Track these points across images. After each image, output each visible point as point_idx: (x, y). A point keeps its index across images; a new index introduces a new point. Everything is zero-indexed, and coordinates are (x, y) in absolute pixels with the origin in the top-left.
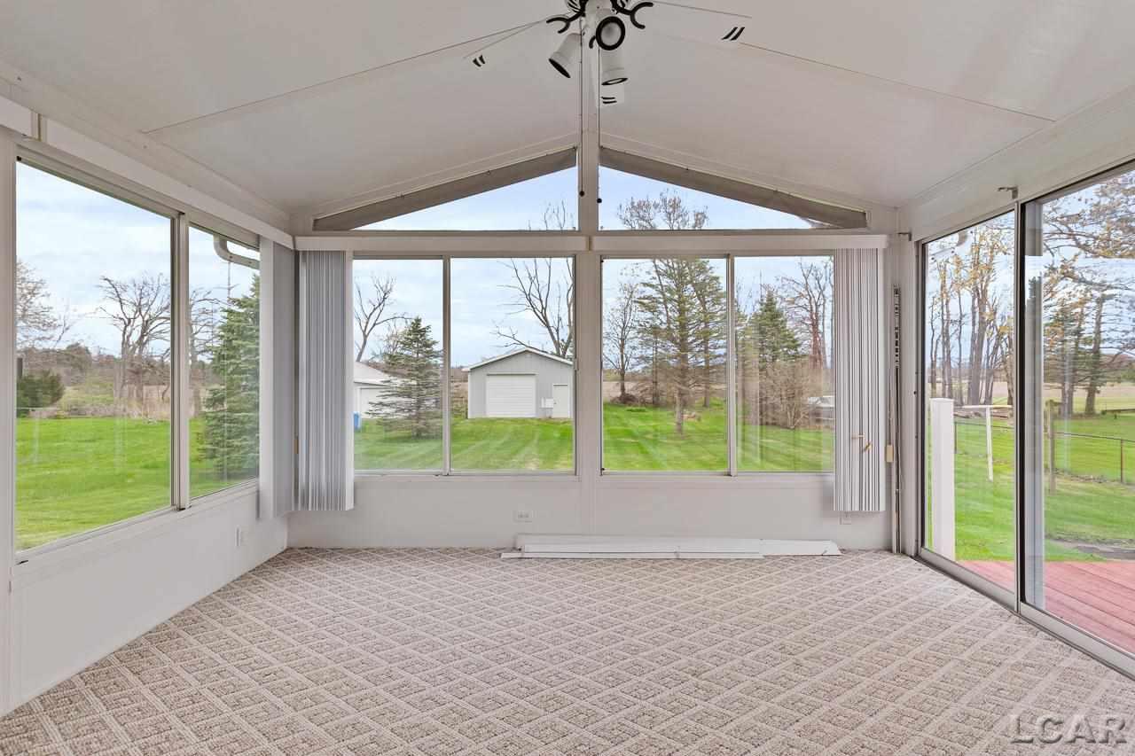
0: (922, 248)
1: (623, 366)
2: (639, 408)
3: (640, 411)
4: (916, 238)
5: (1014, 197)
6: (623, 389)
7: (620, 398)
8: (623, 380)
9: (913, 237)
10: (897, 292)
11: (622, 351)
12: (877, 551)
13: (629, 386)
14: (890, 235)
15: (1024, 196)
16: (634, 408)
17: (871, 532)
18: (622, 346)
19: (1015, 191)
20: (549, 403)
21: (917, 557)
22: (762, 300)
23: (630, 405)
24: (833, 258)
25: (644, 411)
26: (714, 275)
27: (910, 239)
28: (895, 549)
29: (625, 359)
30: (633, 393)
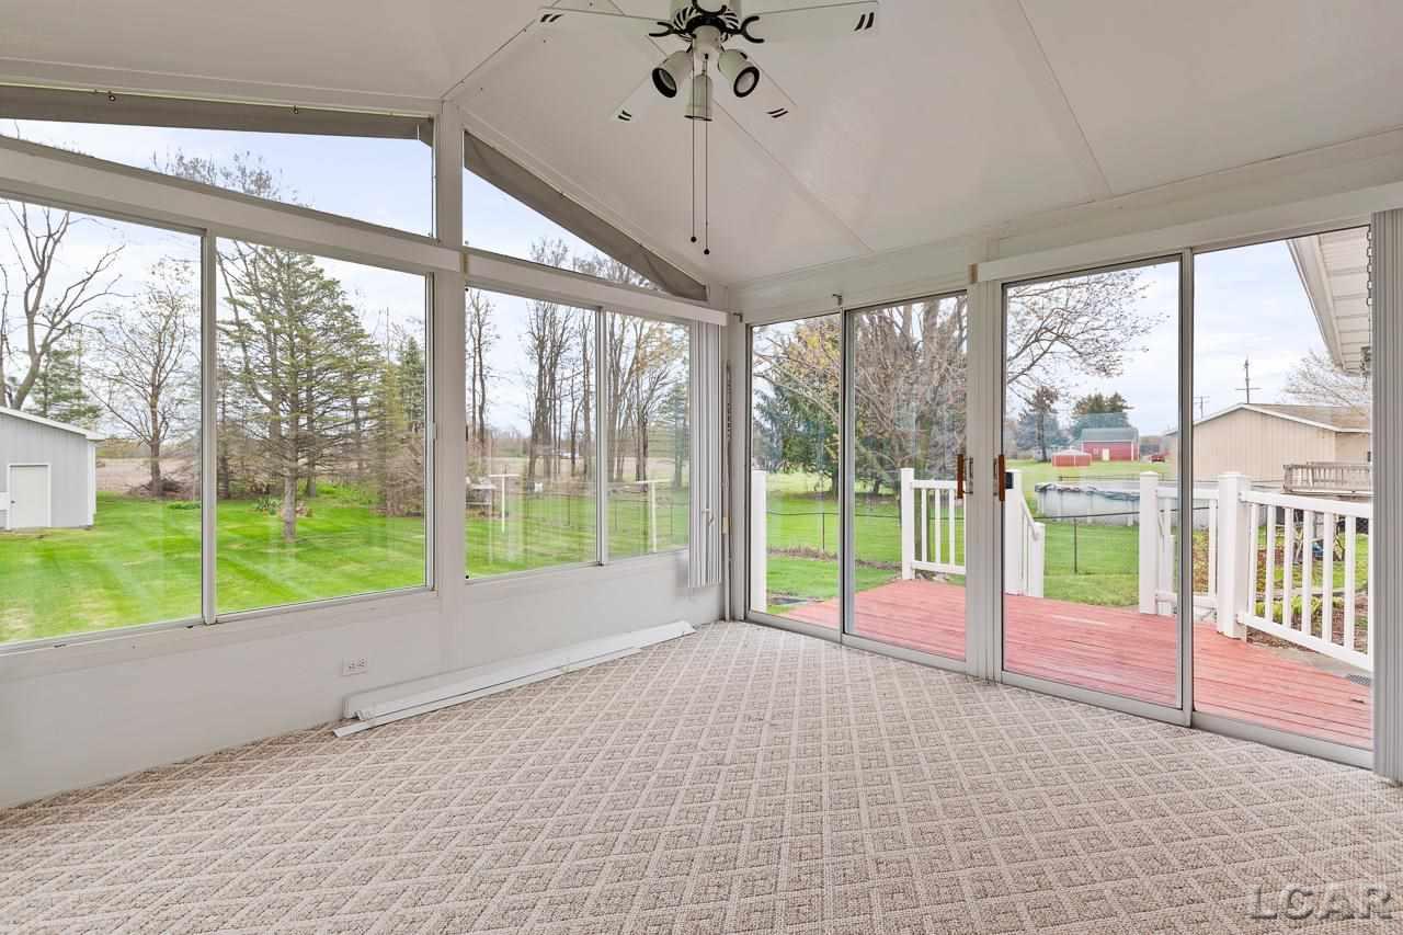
0: (749, 328)
1: (157, 432)
2: (188, 503)
4: (745, 321)
5: (840, 303)
6: (156, 471)
7: (149, 487)
8: (157, 455)
9: (744, 319)
10: (728, 368)
11: (153, 406)
12: (716, 622)
13: (168, 468)
14: (729, 314)
15: (847, 305)
16: (181, 503)
17: (708, 604)
18: (155, 396)
19: (840, 299)
21: (746, 619)
22: (401, 347)
23: (173, 498)
24: (688, 329)
26: (347, 303)
27: (741, 320)
28: (727, 617)
29: (160, 419)
30: (176, 478)
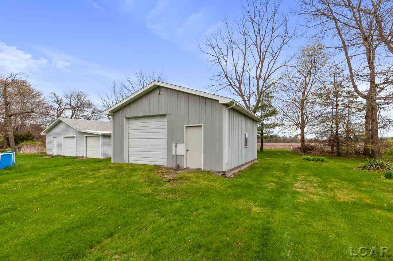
2: (317, 157)
3: (318, 160)
20: (181, 149)
25: (322, 161)
